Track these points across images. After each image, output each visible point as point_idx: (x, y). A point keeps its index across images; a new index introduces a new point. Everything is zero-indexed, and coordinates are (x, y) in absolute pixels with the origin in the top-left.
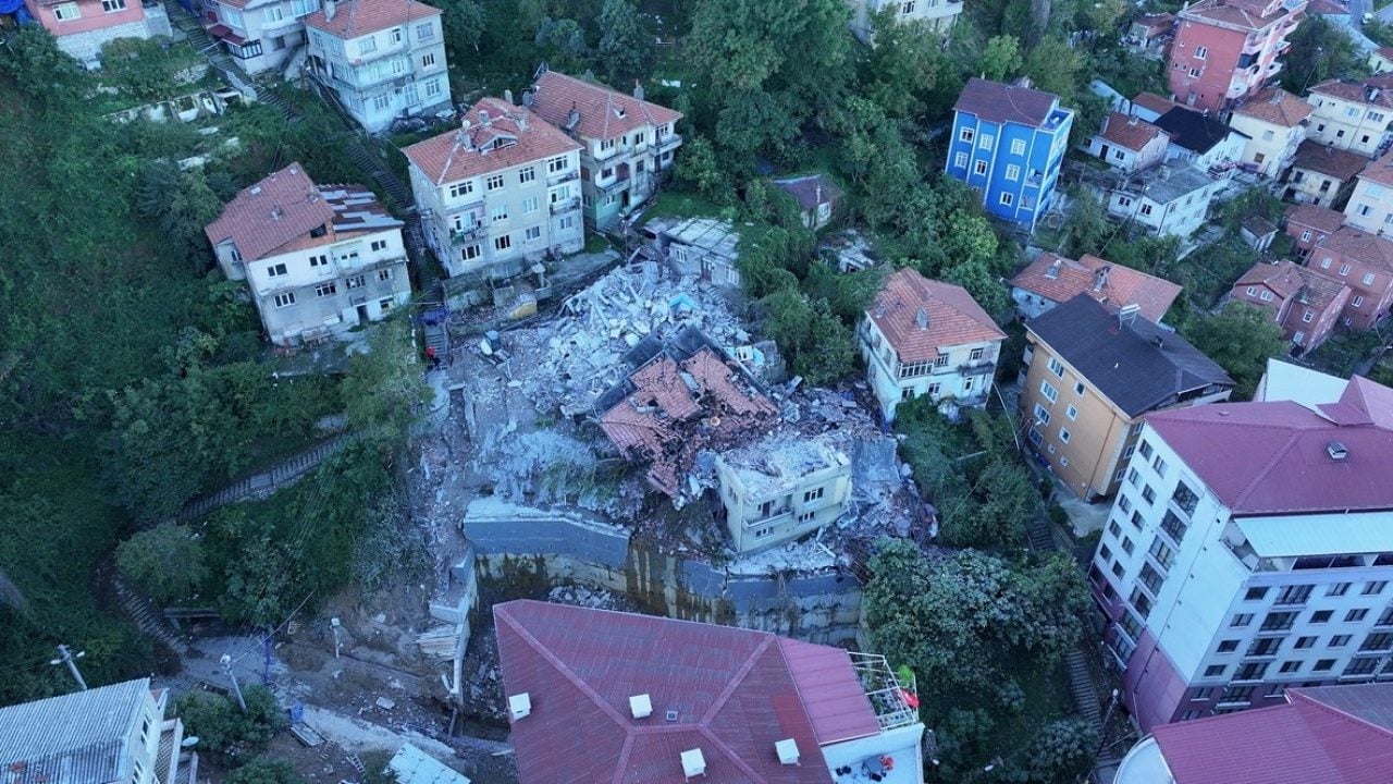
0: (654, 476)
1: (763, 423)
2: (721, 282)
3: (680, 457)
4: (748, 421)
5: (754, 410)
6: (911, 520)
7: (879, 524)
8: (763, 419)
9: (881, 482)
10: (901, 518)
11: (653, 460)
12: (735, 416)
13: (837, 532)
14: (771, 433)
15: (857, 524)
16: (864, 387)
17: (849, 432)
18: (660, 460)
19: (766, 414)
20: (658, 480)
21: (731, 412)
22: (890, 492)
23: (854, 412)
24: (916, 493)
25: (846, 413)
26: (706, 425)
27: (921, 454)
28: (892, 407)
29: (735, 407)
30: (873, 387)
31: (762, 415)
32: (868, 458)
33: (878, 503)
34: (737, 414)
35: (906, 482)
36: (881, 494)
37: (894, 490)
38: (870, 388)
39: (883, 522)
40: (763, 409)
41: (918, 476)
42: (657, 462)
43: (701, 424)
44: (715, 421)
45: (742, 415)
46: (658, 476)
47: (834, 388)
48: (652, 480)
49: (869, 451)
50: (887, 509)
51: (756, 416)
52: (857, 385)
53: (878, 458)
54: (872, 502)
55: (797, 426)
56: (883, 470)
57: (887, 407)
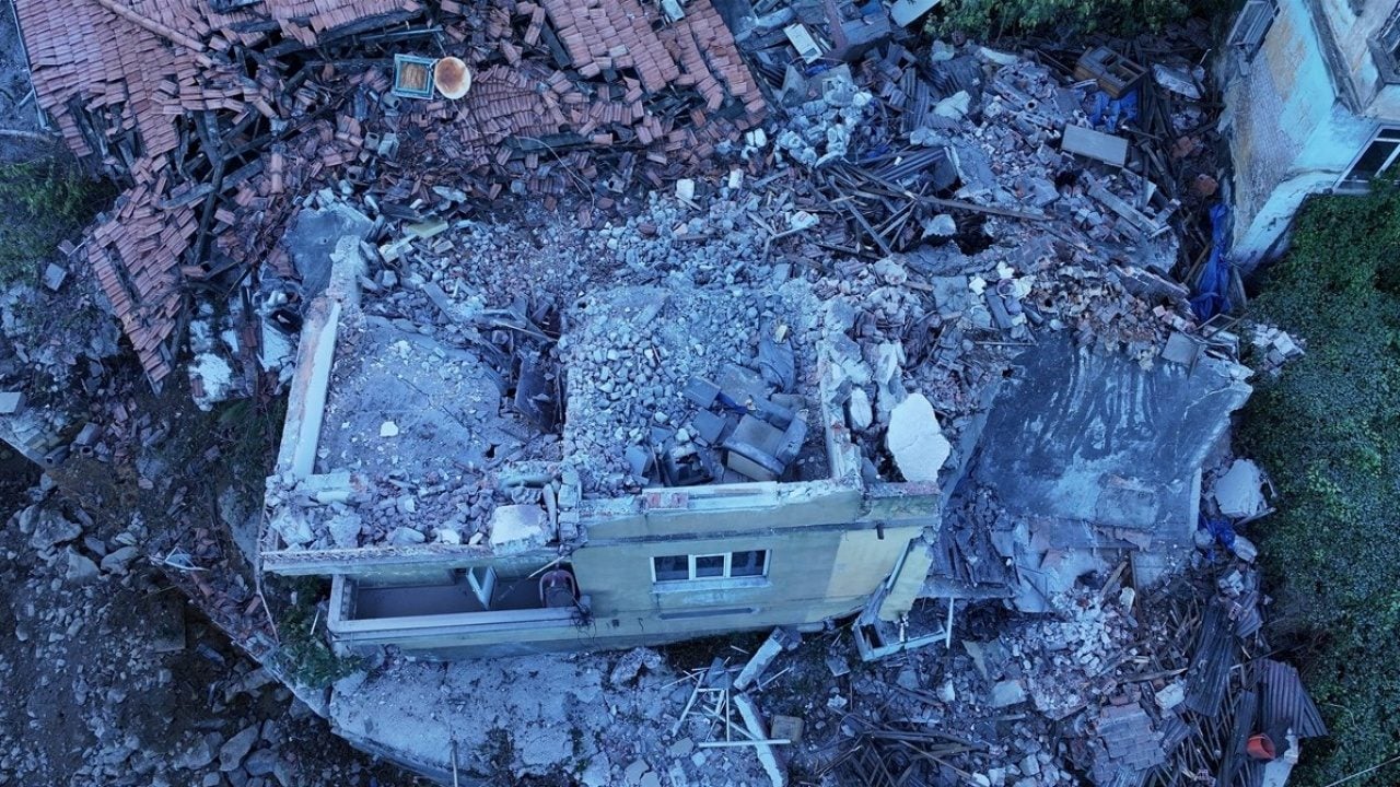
0: (112, 250)
1: (678, 137)
3: (227, 198)
4: (612, 113)
5: (656, 70)
6: (1180, 733)
7: (1029, 703)
8: (683, 120)
9: (1100, 526)
10: (1135, 714)
11: (128, 182)
12: (558, 80)
13: (838, 669)
14: (686, 188)
15: (935, 667)
16: (1191, 92)
17: (1022, 288)
18: (151, 188)
19: (700, 101)
20: (123, 272)
21: (551, 56)
22: (1128, 581)
23: (1100, 186)
24: (1251, 620)
25: (1064, 180)
26: (408, 84)
27: (1341, 460)
28: (1283, 201)
29: (573, 39)
30: (1231, 99)
31: (680, 103)
32: (1081, 422)
33: (1056, 617)
34: (571, 70)
35: (1222, 544)
36: (1086, 579)
37: (1151, 569)
38: (1211, 103)
39: (1044, 702)
40: (697, 72)
41: (1286, 545)
42: (140, 194)
43: (389, 75)
45: (599, 79)
46: (125, 251)
48: (103, 266)
49: (1097, 391)
50: (1084, 656)
51: (659, 98)
52: (1164, 79)
53: (1132, 432)
54: (1029, 604)
55: (818, 184)
56: (1135, 484)
57: (1260, 199)
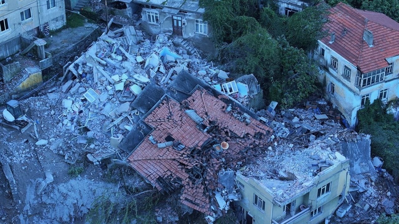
0: (186, 199)
1: (261, 141)
2: (191, 35)
3: (205, 179)
4: (249, 142)
5: (252, 132)
6: (394, 200)
7: (371, 207)
8: (260, 138)
9: (363, 174)
10: (386, 199)
11: (182, 186)
12: (238, 139)
13: (339, 220)
14: (270, 148)
15: (353, 210)
16: (325, 103)
17: (336, 136)
18: (188, 184)
19: (261, 134)
20: (191, 202)
21: (234, 137)
22: (372, 181)
23: (327, 122)
24: (390, 178)
25: (322, 124)
26: (218, 150)
27: (388, 147)
28: (354, 114)
29: (236, 132)
30: (333, 101)
31: (259, 136)
32: (352, 155)
33: (366, 191)
34: (239, 137)
35: (380, 171)
36: (366, 184)
37: (373, 178)
38: (330, 104)
39: (373, 205)
40: (258, 130)
41: (389, 165)
42: (186, 187)
43: (214, 150)
44: (224, 146)
45: (244, 137)
46: (189, 198)
47: (304, 107)
48: (185, 203)
49: (352, 149)
50: (373, 195)
51: (255, 136)
52: (320, 103)
53: (359, 154)
54: (361, 191)
55: (288, 140)
56: (364, 164)
57: (350, 115)
